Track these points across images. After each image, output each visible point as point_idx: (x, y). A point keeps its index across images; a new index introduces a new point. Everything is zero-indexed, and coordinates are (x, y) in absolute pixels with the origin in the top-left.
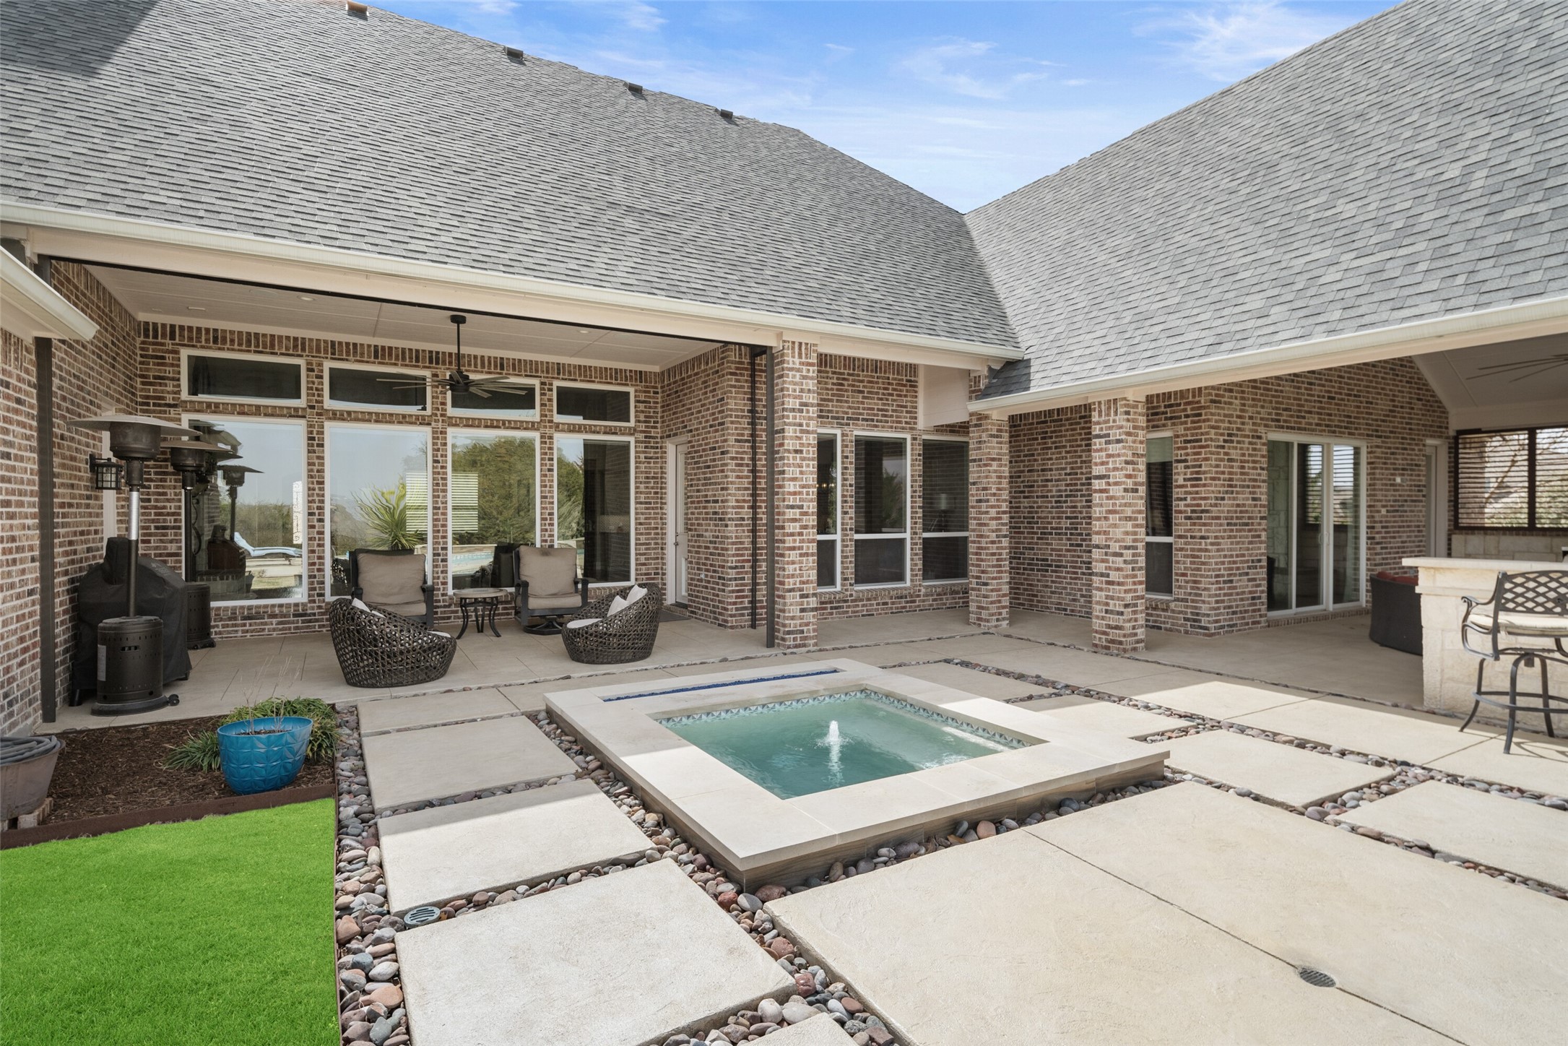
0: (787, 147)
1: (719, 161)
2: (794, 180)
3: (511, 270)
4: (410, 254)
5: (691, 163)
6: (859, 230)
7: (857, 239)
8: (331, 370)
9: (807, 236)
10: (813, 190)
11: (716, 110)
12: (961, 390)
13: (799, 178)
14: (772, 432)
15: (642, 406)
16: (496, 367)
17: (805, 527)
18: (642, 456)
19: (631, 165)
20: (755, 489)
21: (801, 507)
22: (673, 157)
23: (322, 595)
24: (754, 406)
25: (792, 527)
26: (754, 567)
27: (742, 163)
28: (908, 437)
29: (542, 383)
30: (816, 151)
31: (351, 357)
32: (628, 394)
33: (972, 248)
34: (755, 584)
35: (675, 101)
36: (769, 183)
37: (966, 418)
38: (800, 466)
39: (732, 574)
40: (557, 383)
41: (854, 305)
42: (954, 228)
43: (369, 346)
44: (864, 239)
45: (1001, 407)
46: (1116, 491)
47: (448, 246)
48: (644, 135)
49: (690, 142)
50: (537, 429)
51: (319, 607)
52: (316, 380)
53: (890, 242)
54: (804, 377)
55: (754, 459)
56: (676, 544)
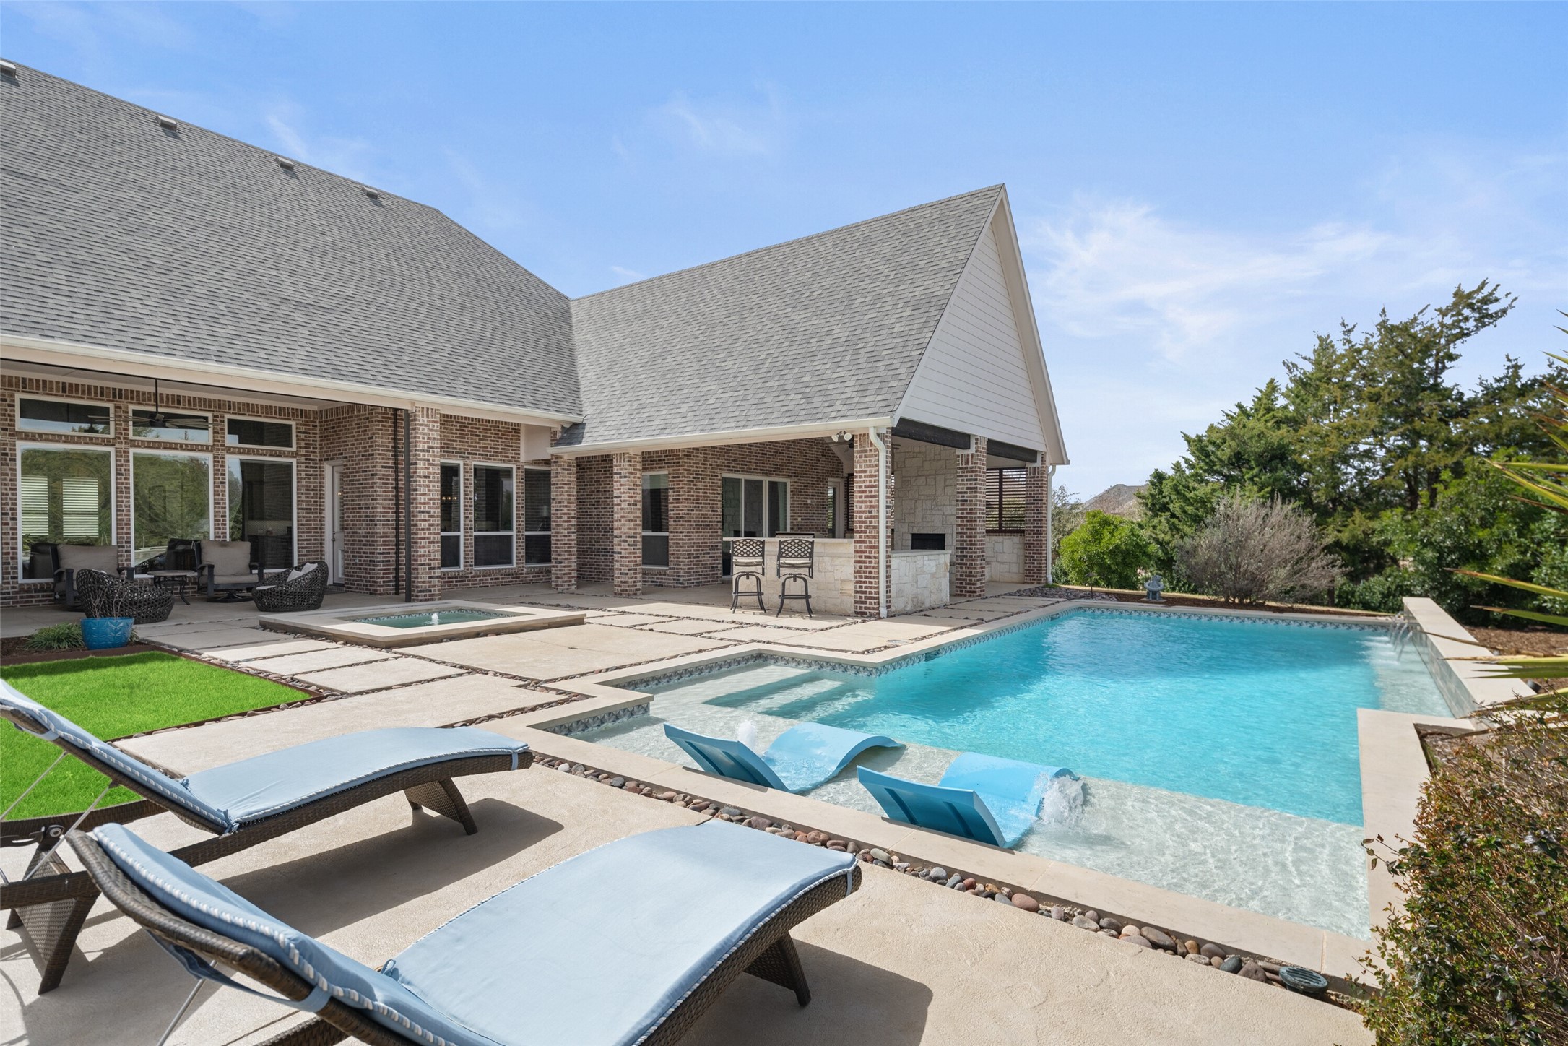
0: (427, 232)
1: (367, 250)
2: (431, 269)
3: (220, 359)
4: (148, 349)
5: (343, 254)
6: (480, 318)
7: (477, 327)
8: (21, 400)
9: (437, 325)
10: (446, 279)
11: (363, 190)
12: (546, 439)
13: (436, 266)
14: (409, 464)
15: (302, 436)
16: (173, 402)
17: (432, 525)
18: (303, 473)
19: (293, 259)
20: (397, 500)
21: (429, 512)
22: (328, 248)
23: (16, 578)
24: (396, 443)
25: (422, 525)
26: (397, 553)
27: (386, 251)
28: (514, 467)
29: (215, 416)
30: (452, 235)
31: (41, 391)
32: (290, 426)
33: (569, 334)
34: (398, 564)
35: (325, 178)
36: (409, 273)
37: (549, 457)
38: (428, 486)
39: (381, 558)
40: (227, 416)
41: (467, 383)
42: (559, 314)
43: (58, 383)
44: (483, 326)
45: (569, 452)
46: (624, 505)
47: (172, 341)
48: (300, 223)
49: (341, 229)
50: (211, 451)
51: (13, 588)
52: (8, 409)
53: (504, 330)
54: (431, 430)
55: (396, 480)
56: (334, 540)
